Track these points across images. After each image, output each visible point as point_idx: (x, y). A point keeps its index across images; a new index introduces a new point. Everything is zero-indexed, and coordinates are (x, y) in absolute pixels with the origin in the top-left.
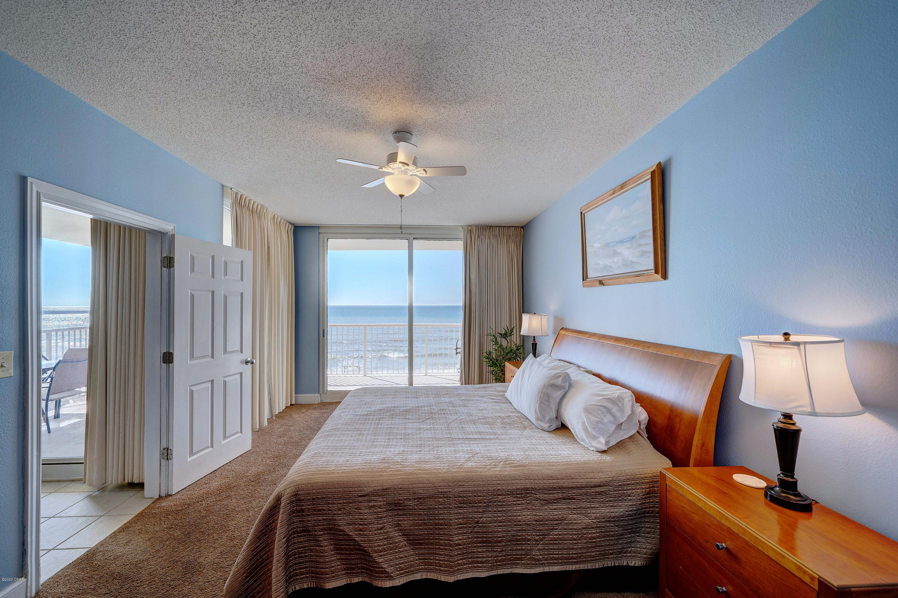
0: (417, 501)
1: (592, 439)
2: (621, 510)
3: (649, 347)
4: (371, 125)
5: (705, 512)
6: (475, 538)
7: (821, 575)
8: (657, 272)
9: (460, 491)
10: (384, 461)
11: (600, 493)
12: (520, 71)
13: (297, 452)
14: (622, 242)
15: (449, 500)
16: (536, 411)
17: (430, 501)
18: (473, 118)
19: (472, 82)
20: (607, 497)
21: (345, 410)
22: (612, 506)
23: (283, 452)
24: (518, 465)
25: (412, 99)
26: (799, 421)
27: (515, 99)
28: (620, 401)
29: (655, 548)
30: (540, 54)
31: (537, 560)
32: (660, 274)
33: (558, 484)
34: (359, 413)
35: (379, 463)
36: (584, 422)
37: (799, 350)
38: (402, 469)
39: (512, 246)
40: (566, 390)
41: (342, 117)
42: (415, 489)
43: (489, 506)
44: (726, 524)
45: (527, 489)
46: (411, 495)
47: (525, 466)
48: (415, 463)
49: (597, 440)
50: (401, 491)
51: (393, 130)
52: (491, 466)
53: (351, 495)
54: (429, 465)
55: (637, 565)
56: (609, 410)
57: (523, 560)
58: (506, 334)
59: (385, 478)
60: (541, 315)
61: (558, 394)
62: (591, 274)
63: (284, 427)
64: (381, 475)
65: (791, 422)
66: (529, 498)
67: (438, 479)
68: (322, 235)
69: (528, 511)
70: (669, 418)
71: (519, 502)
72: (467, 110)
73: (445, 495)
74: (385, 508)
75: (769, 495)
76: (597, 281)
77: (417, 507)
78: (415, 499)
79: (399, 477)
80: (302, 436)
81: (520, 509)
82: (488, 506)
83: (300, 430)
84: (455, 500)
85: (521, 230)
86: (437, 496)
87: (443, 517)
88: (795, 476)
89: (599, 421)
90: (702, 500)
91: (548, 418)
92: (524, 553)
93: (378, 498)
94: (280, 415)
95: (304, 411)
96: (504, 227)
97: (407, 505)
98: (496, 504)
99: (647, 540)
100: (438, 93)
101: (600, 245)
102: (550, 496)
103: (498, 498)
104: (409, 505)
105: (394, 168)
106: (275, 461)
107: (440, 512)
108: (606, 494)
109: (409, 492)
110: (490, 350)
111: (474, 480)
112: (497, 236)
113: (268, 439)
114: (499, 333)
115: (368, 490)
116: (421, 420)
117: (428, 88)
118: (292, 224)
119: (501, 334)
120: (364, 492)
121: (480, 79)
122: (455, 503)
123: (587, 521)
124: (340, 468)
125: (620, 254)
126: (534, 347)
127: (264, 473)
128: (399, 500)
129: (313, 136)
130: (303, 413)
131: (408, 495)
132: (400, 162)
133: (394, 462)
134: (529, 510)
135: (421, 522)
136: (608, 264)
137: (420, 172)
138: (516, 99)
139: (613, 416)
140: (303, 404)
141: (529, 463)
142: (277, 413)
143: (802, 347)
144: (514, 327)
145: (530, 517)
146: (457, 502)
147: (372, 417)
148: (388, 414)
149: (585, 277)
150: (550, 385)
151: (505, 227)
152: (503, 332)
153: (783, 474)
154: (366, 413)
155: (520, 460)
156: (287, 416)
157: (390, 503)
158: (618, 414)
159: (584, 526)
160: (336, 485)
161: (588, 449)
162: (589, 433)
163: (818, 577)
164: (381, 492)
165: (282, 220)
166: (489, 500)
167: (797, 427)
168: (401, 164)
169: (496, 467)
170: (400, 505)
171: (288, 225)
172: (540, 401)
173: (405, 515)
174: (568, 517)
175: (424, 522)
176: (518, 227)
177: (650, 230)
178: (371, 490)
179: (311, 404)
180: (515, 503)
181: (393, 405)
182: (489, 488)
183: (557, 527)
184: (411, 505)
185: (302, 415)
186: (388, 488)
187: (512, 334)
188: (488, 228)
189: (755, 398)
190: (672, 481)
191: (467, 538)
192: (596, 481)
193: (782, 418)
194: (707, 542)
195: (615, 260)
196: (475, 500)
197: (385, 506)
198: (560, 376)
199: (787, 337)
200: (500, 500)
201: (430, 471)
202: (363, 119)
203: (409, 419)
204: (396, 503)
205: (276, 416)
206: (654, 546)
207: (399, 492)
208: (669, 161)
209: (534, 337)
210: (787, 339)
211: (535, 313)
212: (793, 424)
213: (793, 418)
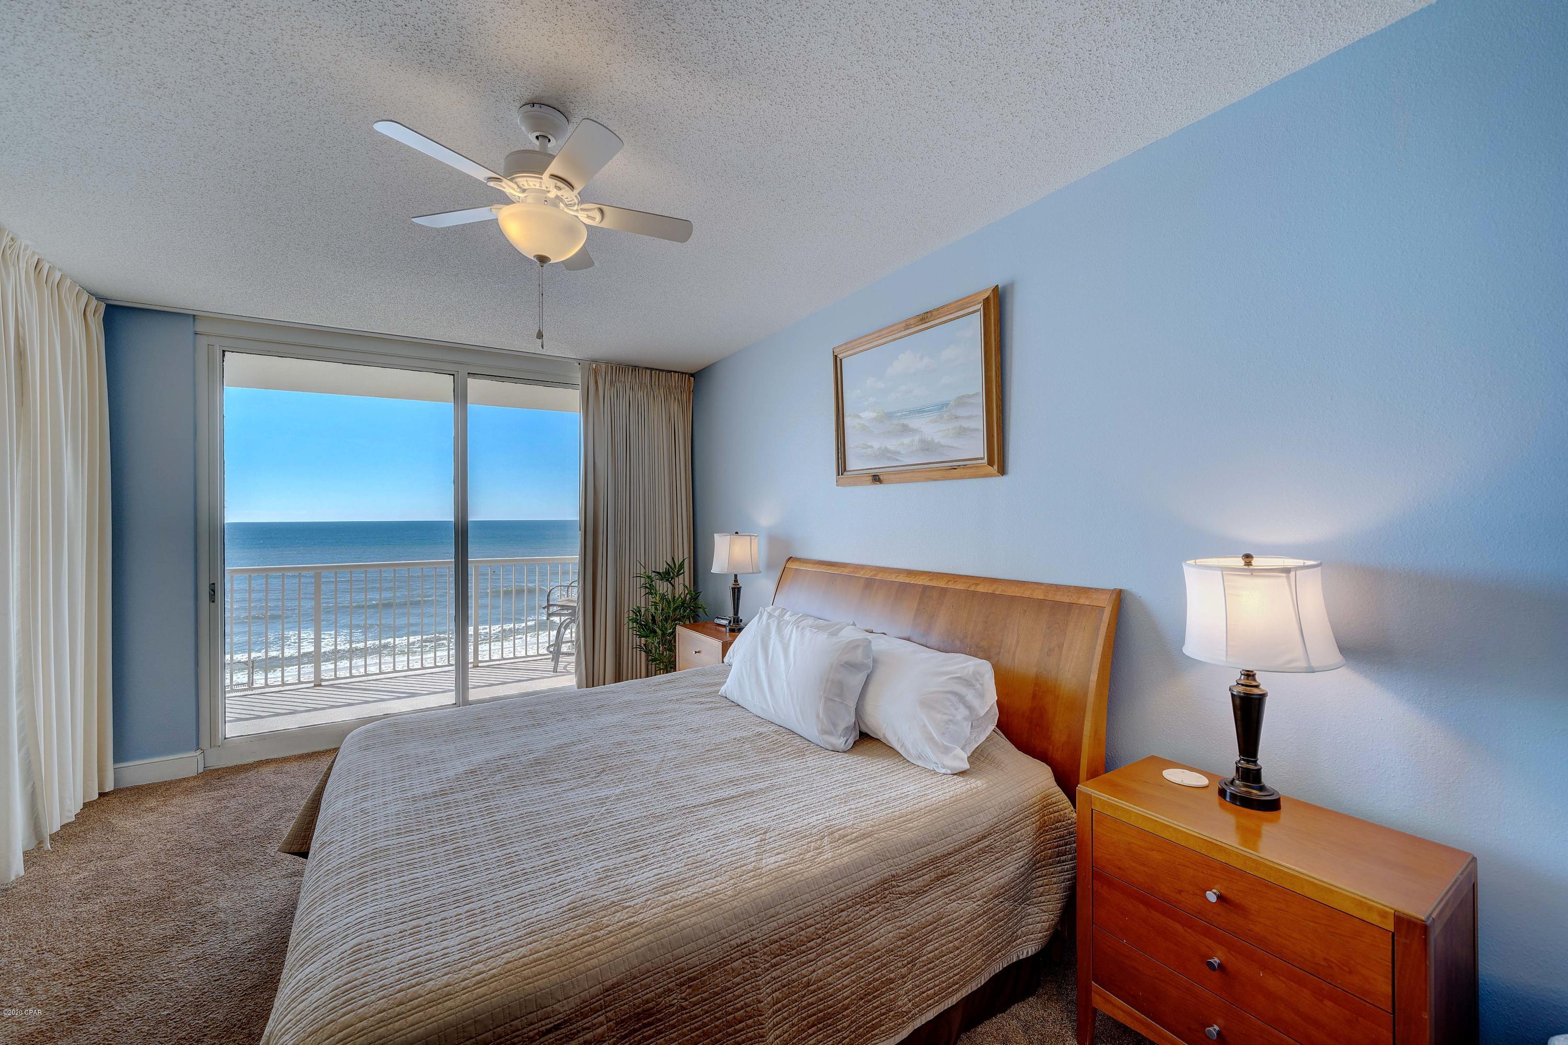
0: (687, 989)
1: (942, 753)
2: (1011, 869)
3: (977, 584)
4: (474, 62)
5: (1175, 845)
6: (804, 1019)
7: (1396, 907)
8: (991, 463)
9: (773, 929)
10: (578, 913)
11: (983, 851)
12: (861, 46)
13: (165, 929)
14: (921, 411)
15: (754, 957)
16: (818, 717)
17: (714, 976)
18: (721, 121)
19: (762, 35)
20: (992, 854)
21: (369, 792)
22: (999, 868)
23: (110, 944)
24: (857, 837)
25: (612, 27)
26: (1265, 682)
27: (820, 105)
28: (977, 680)
29: (1052, 916)
30: (913, 22)
31: (905, 1014)
32: (996, 467)
33: (929, 855)
34: (418, 792)
35: (567, 921)
36: (925, 726)
37: (1288, 578)
38: (635, 919)
39: (675, 407)
40: (869, 671)
41: (399, 10)
42: (680, 961)
43: (827, 940)
44: (1222, 858)
45: (884, 881)
46: (672, 979)
47: (870, 834)
48: (656, 894)
49: (951, 754)
50: (648, 977)
51: (528, 96)
52: (812, 853)
53: (520, 1038)
54: (691, 889)
55: (1030, 954)
56: (961, 698)
57: (883, 1025)
58: (667, 573)
59: (603, 958)
60: (750, 536)
61: (857, 680)
62: (853, 464)
63: (91, 866)
64: (590, 954)
65: (1254, 684)
66: (888, 898)
67: (724, 919)
68: (203, 342)
69: (888, 923)
70: (1034, 697)
71: (873, 913)
72: (720, 98)
73: (744, 950)
74: (614, 1036)
75: (1228, 794)
76: (869, 476)
77: (687, 1003)
78: (682, 984)
79: (636, 943)
80: (170, 877)
81: (876, 926)
82: (824, 940)
83: (156, 863)
84: (765, 954)
85: (689, 379)
86: (728, 958)
87: (743, 1003)
88: (1258, 762)
89: (951, 721)
90: (1171, 827)
91: (842, 726)
92: (884, 1010)
93: (595, 1018)
94: (67, 834)
95: (153, 803)
96: (660, 370)
97: (666, 1007)
98: (837, 931)
99: (1042, 907)
100: (680, 32)
101: (876, 415)
102: (919, 882)
103: (840, 917)
104: (670, 1005)
105: (526, 187)
106: (85, 978)
107: (736, 993)
108: (992, 848)
109: (667, 973)
110: (638, 605)
111: (796, 895)
112: (647, 387)
113: (36, 916)
114: (654, 572)
115: (564, 1008)
116: (588, 779)
117: (665, 10)
118: (99, 298)
119: (659, 573)
120: (556, 1018)
121: (784, 32)
122: (765, 960)
123: (971, 906)
124: (465, 972)
125: (914, 431)
126: (736, 594)
127: (52, 1030)
128: (647, 1002)
129: (276, 41)
130: (152, 810)
131: (665, 983)
132: (553, 176)
133: (605, 908)
134: (889, 921)
135: (697, 1036)
136: (892, 448)
137: (590, 213)
138: (822, 105)
139: (969, 708)
140: (143, 786)
141: (872, 826)
142: (56, 828)
143: (1292, 574)
144: (684, 560)
145: (891, 934)
146: (768, 956)
147: (460, 796)
148: (498, 778)
149: (842, 467)
150: (842, 665)
151: (663, 371)
152: (662, 568)
153: (1244, 760)
154: (436, 787)
155: (853, 824)
156: (93, 829)
157: (625, 1019)
158: (976, 703)
159: (967, 917)
160: (472, 1028)
161: (936, 773)
162: (935, 743)
163: (1393, 911)
164: (600, 999)
165: (68, 282)
166: (826, 928)
167: (1262, 691)
168: (553, 182)
169: (821, 853)
170: (648, 1013)
171: (85, 297)
172: (826, 697)
173: (660, 1032)
174: (946, 910)
175: (703, 1032)
176: (686, 373)
177: (977, 394)
178: (573, 1005)
179: (171, 782)
180: (867, 916)
181: (496, 754)
182: (824, 902)
183: (932, 936)
184: (673, 1002)
185: (151, 818)
186: (617, 983)
187: (682, 571)
188: (630, 370)
189: (1227, 655)
190: (1104, 803)
191: (790, 1027)
192: (978, 830)
193: (1242, 678)
194: (1180, 892)
195: (906, 441)
196: (801, 938)
197: (613, 1031)
198: (857, 646)
199: (1248, 560)
200: (844, 920)
201: (699, 904)
202: (458, 39)
203: (557, 781)
204: (639, 1014)
205: (53, 838)
206: (1051, 913)
207: (645, 981)
208: (1011, 286)
209: (736, 576)
210: (1248, 564)
211: (737, 533)
212: (1257, 687)
213: (1257, 677)
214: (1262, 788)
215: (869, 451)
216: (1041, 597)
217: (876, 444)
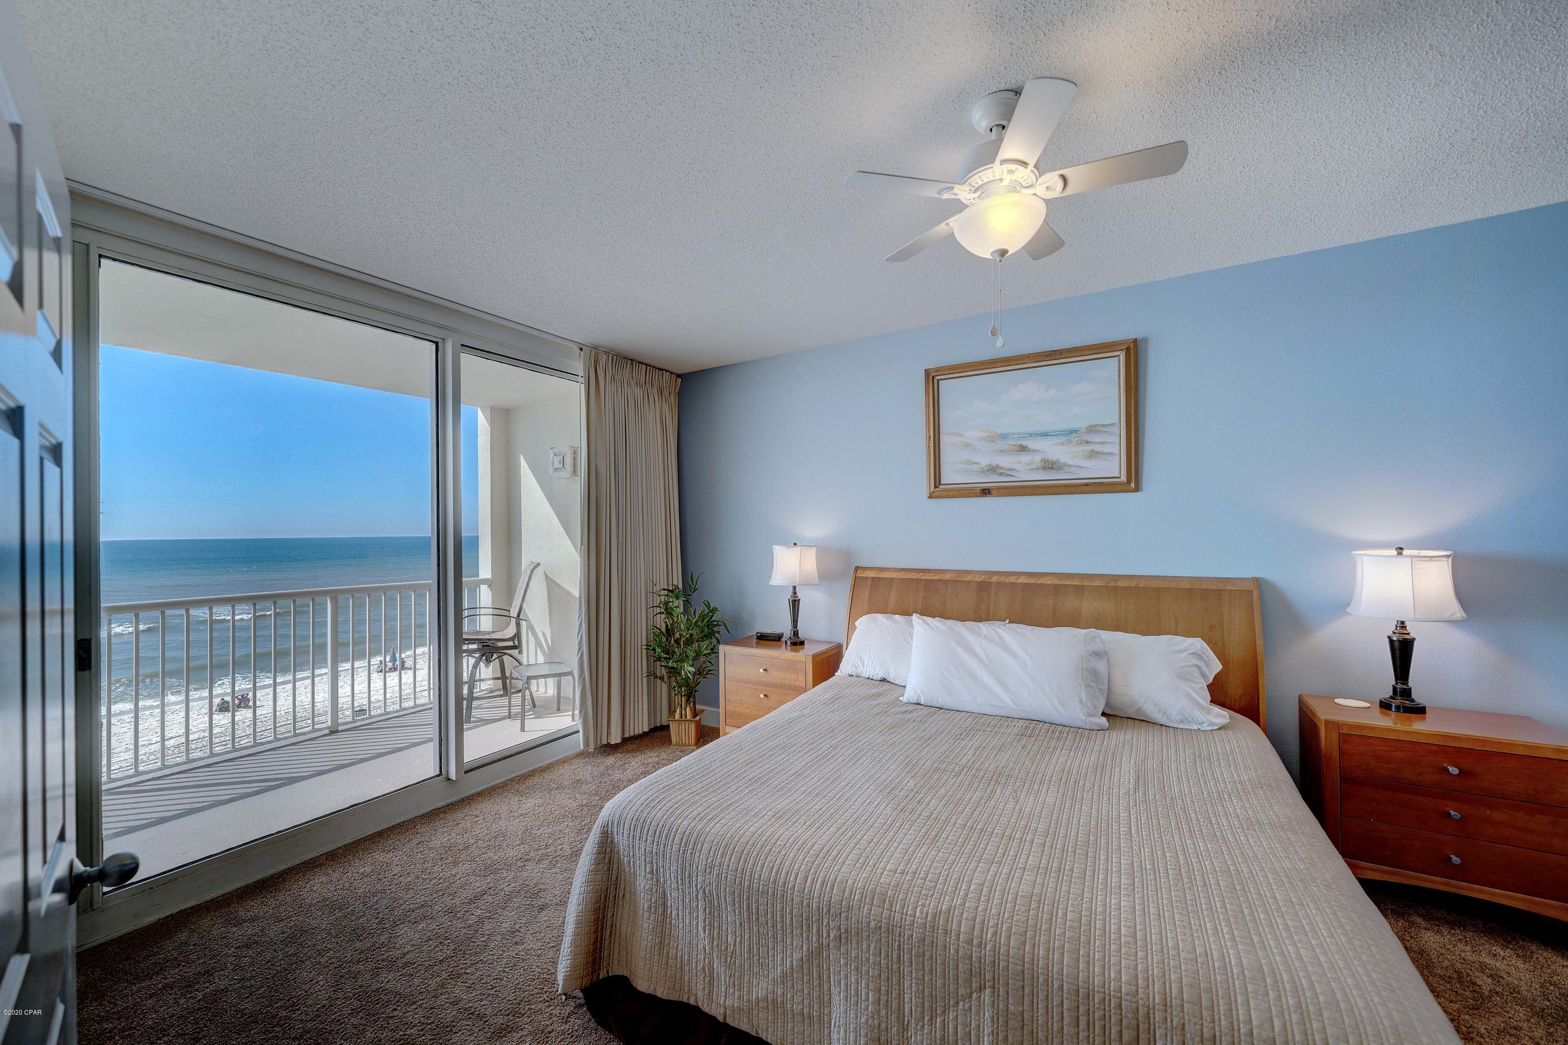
16: (1081, 702)
26: (1413, 631)
32: (1133, 484)
36: (1188, 694)
44: (1454, 744)
62: (950, 478)
65: (1406, 632)
75: (1391, 707)
76: (977, 490)
88: (1408, 683)
101: (985, 435)
119: (669, 590)
125: (1035, 451)
126: (796, 606)
136: (1004, 465)
149: (936, 481)
153: (1399, 683)
167: (1412, 637)
190: (1352, 726)
193: (1397, 628)
194: (1421, 775)
195: (1024, 459)
199: (1400, 551)
208: (1145, 340)
209: (795, 587)
210: (1401, 554)
211: (795, 544)
212: (1408, 634)
213: (1407, 628)
214: (1413, 701)
215: (974, 467)
216: (1189, 587)
217: (985, 461)
